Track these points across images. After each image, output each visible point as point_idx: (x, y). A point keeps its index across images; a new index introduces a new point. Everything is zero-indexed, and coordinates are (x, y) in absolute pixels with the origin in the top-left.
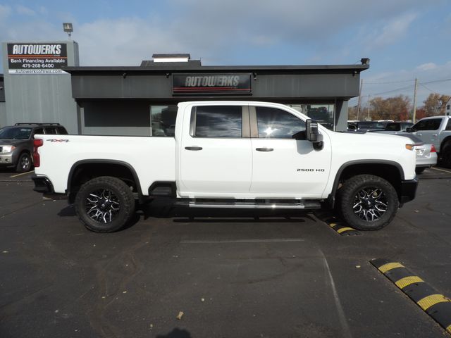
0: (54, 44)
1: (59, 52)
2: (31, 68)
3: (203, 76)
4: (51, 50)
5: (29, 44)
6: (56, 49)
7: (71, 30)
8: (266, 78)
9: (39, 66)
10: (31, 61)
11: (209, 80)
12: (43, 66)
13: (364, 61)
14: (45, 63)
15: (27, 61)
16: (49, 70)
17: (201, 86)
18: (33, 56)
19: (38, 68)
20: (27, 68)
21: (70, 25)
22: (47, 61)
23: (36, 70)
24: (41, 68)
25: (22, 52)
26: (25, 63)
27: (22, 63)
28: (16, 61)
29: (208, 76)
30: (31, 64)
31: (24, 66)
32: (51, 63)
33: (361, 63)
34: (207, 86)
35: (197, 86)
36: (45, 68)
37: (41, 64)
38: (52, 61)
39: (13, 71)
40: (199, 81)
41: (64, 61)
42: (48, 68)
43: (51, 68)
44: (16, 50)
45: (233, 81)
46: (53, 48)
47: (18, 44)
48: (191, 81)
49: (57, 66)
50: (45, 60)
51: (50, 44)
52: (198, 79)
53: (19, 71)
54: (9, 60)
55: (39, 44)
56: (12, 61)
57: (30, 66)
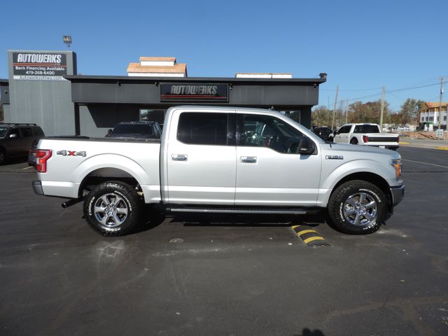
0: (55, 54)
1: (59, 61)
2: (34, 74)
3: (186, 85)
4: (52, 59)
5: (32, 54)
6: (56, 59)
7: (70, 42)
8: (240, 88)
9: (41, 73)
10: (34, 69)
11: (192, 89)
12: (45, 73)
13: (322, 75)
14: (47, 71)
15: (30, 68)
16: (50, 77)
17: (184, 94)
18: (36, 64)
19: (40, 75)
20: (30, 74)
21: (70, 37)
22: (48, 68)
23: (38, 77)
24: (43, 75)
25: (26, 61)
26: (28, 70)
27: (26, 70)
28: (20, 68)
29: (191, 85)
30: (34, 71)
31: (27, 72)
32: (52, 71)
33: (319, 77)
34: (190, 94)
35: (180, 94)
36: (47, 75)
37: (43, 71)
38: (53, 69)
39: (17, 77)
40: (183, 89)
41: (63, 69)
42: (49, 75)
43: (52, 75)
44: (20, 58)
45: (212, 90)
46: (54, 57)
47: (22, 53)
48: (176, 89)
49: (57, 73)
50: (46, 68)
51: (52, 54)
52: (181, 88)
53: (23, 77)
54: (14, 67)
55: (41, 54)
56: (17, 68)
57: (33, 73)
